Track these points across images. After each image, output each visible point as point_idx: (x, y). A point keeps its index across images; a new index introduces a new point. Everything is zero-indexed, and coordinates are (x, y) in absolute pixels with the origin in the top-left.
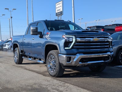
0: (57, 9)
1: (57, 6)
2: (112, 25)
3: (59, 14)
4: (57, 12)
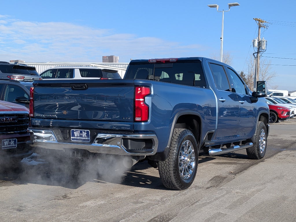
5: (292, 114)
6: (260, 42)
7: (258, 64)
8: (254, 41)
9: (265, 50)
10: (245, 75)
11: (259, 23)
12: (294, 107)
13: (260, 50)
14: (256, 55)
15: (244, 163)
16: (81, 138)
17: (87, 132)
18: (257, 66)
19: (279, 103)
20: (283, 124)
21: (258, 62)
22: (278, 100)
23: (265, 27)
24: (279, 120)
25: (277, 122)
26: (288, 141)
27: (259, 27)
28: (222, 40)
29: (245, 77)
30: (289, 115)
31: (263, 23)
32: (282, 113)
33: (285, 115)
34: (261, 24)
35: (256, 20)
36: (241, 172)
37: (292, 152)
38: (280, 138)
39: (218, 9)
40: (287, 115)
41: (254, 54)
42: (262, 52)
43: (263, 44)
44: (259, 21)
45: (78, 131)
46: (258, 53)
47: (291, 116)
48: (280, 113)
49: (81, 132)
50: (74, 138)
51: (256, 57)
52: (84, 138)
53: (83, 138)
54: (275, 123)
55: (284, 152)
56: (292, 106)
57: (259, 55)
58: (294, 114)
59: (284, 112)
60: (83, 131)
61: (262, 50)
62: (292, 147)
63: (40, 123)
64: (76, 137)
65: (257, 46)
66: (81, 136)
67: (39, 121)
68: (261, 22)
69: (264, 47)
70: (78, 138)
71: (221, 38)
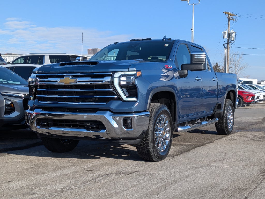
5: (257, 99)
6: (230, 33)
7: (228, 54)
8: (224, 33)
9: (234, 41)
10: (219, 66)
11: (228, 16)
12: (260, 93)
13: (230, 41)
14: (226, 45)
15: (191, 145)
18: (227, 56)
19: (246, 89)
20: (248, 108)
21: (228, 52)
22: (245, 87)
23: (234, 19)
24: (244, 105)
25: (243, 106)
26: (246, 122)
27: (229, 20)
28: (193, 30)
29: (220, 68)
30: (254, 99)
31: (233, 16)
32: (247, 98)
33: (250, 99)
34: (230, 17)
35: (226, 13)
36: (181, 153)
37: (247, 133)
38: (240, 120)
39: (188, 2)
40: (252, 99)
41: (224, 45)
42: (231, 43)
43: (232, 36)
44: (229, 14)
46: (228, 44)
47: (256, 101)
48: (245, 97)
51: (226, 47)
54: (240, 108)
55: (238, 133)
56: (258, 91)
57: (229, 46)
58: (259, 98)
59: (249, 97)
61: (232, 41)
62: (248, 128)
65: (227, 37)
68: (231, 16)
69: (233, 38)
71: (192, 29)
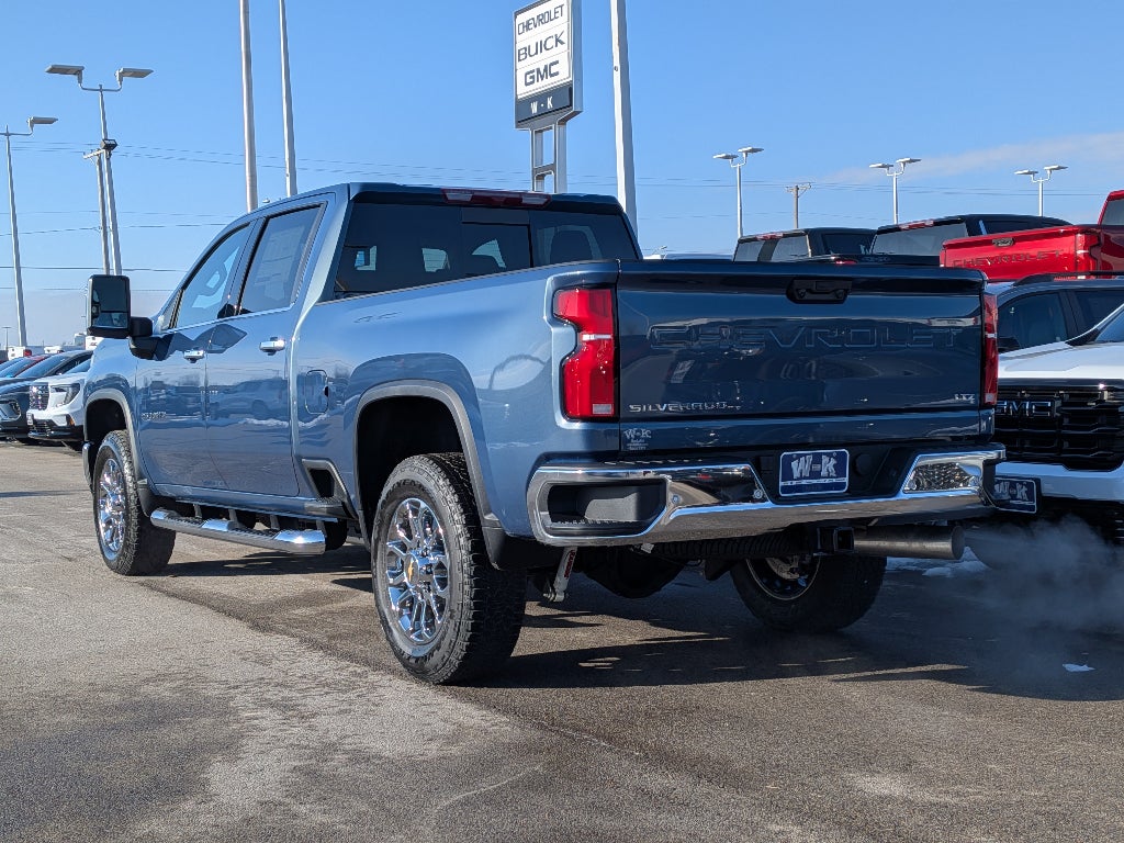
0: (523, 67)
1: (524, 40)
2: (938, 223)
3: (543, 113)
4: (523, 91)
16: (815, 481)
17: (840, 458)
45: (805, 455)
49: (817, 460)
50: (789, 483)
52: (827, 481)
53: (822, 481)
60: (824, 454)
63: (646, 440)
64: (798, 479)
66: (815, 474)
67: (645, 433)
70: (804, 482)
